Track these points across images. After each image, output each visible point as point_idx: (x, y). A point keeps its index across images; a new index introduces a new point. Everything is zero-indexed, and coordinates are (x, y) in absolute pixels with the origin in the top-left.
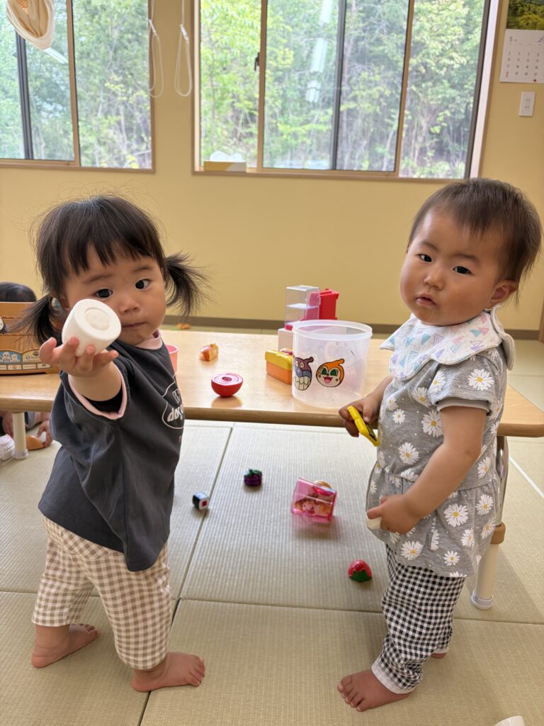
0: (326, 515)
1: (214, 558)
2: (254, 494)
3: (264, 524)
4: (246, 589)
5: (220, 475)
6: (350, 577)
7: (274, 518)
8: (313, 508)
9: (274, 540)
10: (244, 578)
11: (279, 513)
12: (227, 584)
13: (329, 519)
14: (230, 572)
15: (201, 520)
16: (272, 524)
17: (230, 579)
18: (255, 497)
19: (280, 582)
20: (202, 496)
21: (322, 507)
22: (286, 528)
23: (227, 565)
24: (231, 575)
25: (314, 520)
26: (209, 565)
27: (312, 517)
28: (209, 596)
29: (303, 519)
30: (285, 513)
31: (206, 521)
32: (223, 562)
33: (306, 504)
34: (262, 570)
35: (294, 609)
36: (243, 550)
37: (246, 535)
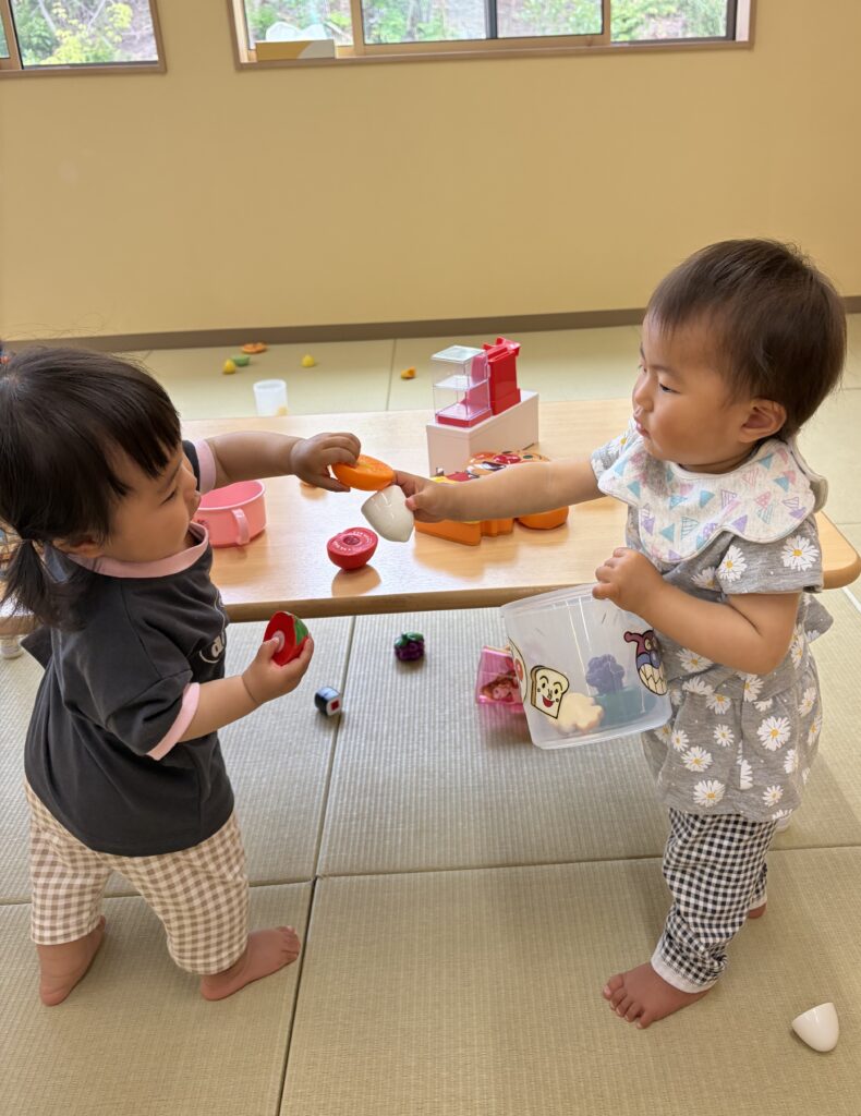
3: (434, 728)
7: (451, 716)
8: (510, 693)
9: (453, 757)
11: (457, 704)
12: (387, 843)
16: (448, 728)
18: (415, 680)
19: (469, 830)
20: (330, 694)
22: (471, 732)
23: (384, 809)
26: (355, 814)
27: (510, 706)
29: (496, 711)
30: (467, 704)
31: (342, 736)
32: (376, 804)
33: (498, 689)
37: (407, 752)
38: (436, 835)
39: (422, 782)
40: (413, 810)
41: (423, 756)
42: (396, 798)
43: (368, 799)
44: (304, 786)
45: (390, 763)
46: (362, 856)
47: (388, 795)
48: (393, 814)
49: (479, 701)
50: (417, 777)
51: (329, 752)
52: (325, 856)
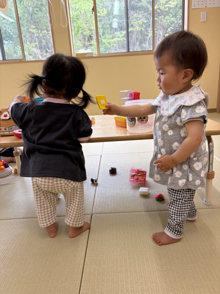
0: (144, 180)
1: (103, 199)
2: (114, 176)
3: (120, 186)
4: (117, 208)
5: (100, 171)
6: (156, 200)
7: (123, 183)
8: (138, 178)
9: (125, 191)
10: (116, 205)
11: (125, 182)
12: (110, 207)
13: (145, 182)
14: (110, 203)
15: (95, 187)
16: (123, 185)
17: (110, 205)
18: (114, 178)
19: (130, 205)
20: (94, 179)
21: (142, 177)
22: (129, 187)
23: (109, 201)
24: (111, 204)
25: (139, 182)
26: (101, 202)
27: (138, 181)
28: (103, 212)
29: (134, 183)
30: (127, 181)
31: (98, 187)
32: (106, 200)
33: (135, 176)
34: (122, 201)
35: (137, 213)
36: (113, 195)
37: (113, 190)
38: (122, 206)
39: (118, 196)
40: (116, 201)
41: (117, 191)
42: (111, 199)
43: (104, 199)
44: (89, 197)
45: (109, 192)
46: (103, 210)
47: (109, 198)
48: (111, 202)
49: (130, 181)
50: (116, 195)
51: (95, 190)
52: (94, 210)
